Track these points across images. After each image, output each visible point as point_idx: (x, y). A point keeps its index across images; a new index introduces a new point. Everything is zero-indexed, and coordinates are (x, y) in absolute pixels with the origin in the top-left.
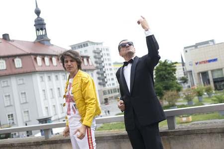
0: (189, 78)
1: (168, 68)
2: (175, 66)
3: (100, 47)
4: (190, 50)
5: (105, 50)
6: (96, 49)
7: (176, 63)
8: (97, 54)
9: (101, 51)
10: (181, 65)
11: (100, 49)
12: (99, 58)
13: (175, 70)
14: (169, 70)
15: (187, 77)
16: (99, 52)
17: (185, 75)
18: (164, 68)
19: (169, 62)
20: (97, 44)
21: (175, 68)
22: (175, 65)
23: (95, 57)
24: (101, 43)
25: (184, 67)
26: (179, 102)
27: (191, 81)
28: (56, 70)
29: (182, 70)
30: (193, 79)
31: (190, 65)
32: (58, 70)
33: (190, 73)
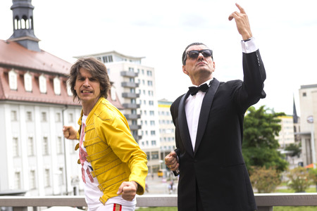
0: (303, 148)
1: (266, 124)
2: (279, 121)
3: (136, 66)
4: (312, 92)
5: (146, 72)
6: (126, 69)
7: (282, 114)
8: (127, 80)
9: (137, 75)
10: (291, 119)
11: (136, 71)
12: (131, 88)
13: (278, 129)
14: (266, 127)
15: (300, 146)
16: (132, 75)
17: (296, 140)
18: (257, 121)
19: (269, 112)
20: (132, 59)
21: (279, 124)
22: (279, 118)
23: (124, 85)
24: (139, 59)
25: (297, 125)
26: (278, 191)
27: (307, 154)
28: (43, 100)
29: (292, 130)
30: (311, 151)
31: (308, 121)
32: (47, 101)
33: (308, 138)
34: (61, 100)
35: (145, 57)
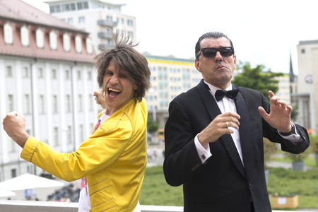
0: (300, 111)
1: (261, 84)
2: (277, 82)
3: (114, 14)
4: (313, 49)
5: (126, 22)
6: (104, 18)
7: (280, 75)
8: (105, 30)
9: (116, 24)
10: (287, 78)
11: (115, 20)
12: (109, 40)
13: (275, 90)
14: (261, 88)
15: (297, 108)
16: (110, 24)
17: (292, 101)
18: (252, 81)
19: (265, 70)
20: (110, 6)
21: (276, 85)
22: (276, 78)
23: (101, 36)
24: (119, 7)
25: (294, 85)
26: (274, 160)
27: (304, 118)
28: (9, 52)
29: (288, 91)
30: (309, 114)
31: (307, 82)
32: (13, 53)
33: (306, 99)
34: (29, 52)
35: (125, 5)
